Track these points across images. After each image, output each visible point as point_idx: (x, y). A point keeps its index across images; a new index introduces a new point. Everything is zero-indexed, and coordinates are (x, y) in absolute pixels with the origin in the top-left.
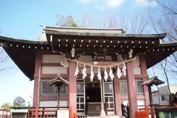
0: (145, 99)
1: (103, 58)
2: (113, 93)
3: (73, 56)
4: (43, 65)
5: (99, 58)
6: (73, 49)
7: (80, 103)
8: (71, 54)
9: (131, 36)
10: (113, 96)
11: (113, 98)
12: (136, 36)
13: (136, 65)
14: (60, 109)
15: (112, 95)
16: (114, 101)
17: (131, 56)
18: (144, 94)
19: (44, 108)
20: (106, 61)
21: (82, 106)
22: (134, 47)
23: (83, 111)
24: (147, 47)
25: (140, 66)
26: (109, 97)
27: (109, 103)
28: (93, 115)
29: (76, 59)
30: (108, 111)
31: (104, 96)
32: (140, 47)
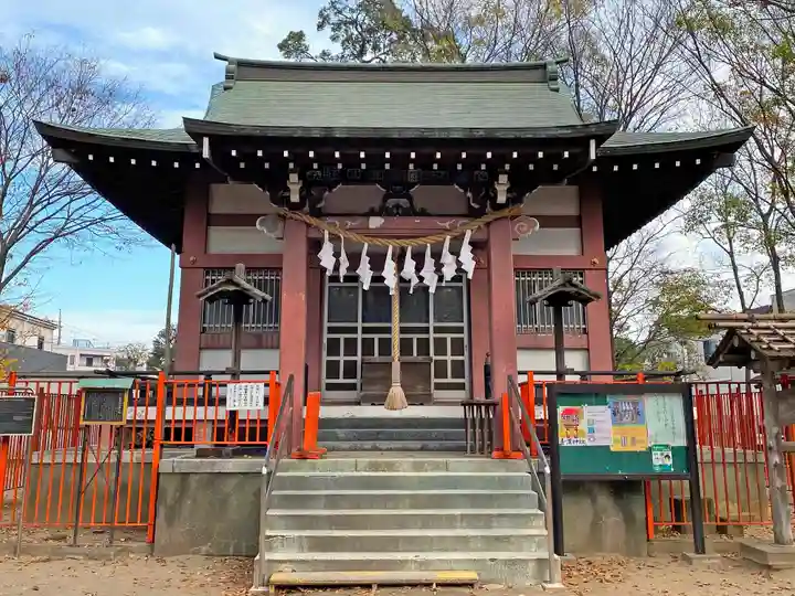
0: (588, 350)
1: (404, 202)
2: (464, 324)
3: (295, 198)
4: (212, 220)
5: (391, 202)
6: (294, 178)
7: (342, 358)
8: (288, 190)
9: (481, 133)
10: (465, 335)
11: (466, 343)
12: (500, 135)
13: (525, 229)
14: (242, 377)
15: (460, 330)
16: (466, 353)
17: (501, 199)
18: (585, 329)
19: (208, 375)
20: (415, 213)
21: (350, 370)
22: (507, 167)
23: (352, 387)
24: (555, 167)
25: (577, 221)
26: (449, 336)
27: (449, 358)
28: (379, 400)
29: (307, 208)
30: (439, 387)
31: (432, 335)
32: (531, 167)
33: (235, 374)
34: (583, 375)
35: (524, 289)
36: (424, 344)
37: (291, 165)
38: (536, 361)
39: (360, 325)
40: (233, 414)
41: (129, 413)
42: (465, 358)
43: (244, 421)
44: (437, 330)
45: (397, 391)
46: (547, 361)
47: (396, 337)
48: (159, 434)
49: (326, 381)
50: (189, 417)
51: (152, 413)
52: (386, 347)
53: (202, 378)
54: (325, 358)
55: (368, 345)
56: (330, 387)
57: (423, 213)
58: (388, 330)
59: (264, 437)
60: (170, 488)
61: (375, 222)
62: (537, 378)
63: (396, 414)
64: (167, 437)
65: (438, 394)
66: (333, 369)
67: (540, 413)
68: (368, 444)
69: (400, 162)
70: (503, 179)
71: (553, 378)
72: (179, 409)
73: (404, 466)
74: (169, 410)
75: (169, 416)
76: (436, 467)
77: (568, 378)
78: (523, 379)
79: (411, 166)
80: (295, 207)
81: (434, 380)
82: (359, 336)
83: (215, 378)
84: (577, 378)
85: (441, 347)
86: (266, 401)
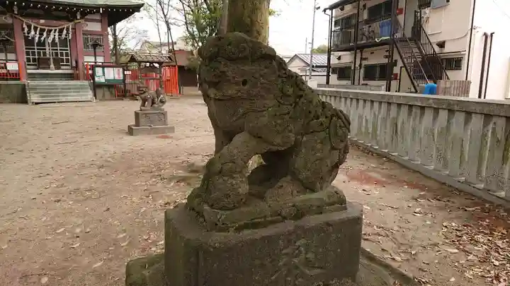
0: (104, 57)
2: (69, 48)
3: (16, 12)
6: (16, 7)
7: (31, 57)
8: (14, 10)
10: (69, 51)
11: (69, 54)
12: (77, 4)
13: (85, 26)
14: (9, 61)
15: (67, 50)
16: (70, 56)
17: (78, 17)
21: (34, 60)
22: (80, 12)
23: (36, 65)
24: (93, 12)
25: (101, 21)
26: (64, 52)
27: (65, 58)
28: (49, 68)
29: (19, 15)
30: (62, 65)
32: (86, 12)
33: (7, 61)
35: (86, 40)
36: (57, 54)
38: (89, 59)
39: (36, 47)
42: (69, 58)
43: (13, 72)
44: (60, 50)
45: (52, 66)
46: (92, 59)
47: (47, 52)
49: (26, 63)
52: (44, 54)
55: (39, 53)
56: (28, 65)
58: (45, 49)
59: (19, 76)
62: (89, 63)
63: (52, 72)
65: (62, 67)
66: (28, 60)
67: (90, 72)
70: (79, 14)
71: (94, 64)
77: (98, 64)
78: (86, 63)
80: (16, 14)
81: (61, 63)
82: (36, 51)
84: (101, 64)
85: (62, 55)
86: (19, 67)
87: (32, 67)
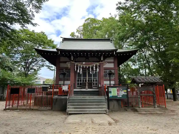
0: (115, 81)
1: (88, 60)
2: (97, 77)
3: (72, 59)
4: (60, 62)
5: (86, 60)
6: (72, 57)
7: (79, 82)
8: (71, 58)
11: (97, 80)
13: (105, 64)
15: (97, 78)
17: (102, 59)
18: (114, 78)
19: (60, 85)
21: (81, 84)
22: (103, 55)
23: (81, 86)
24: (109, 55)
25: (114, 62)
26: (95, 79)
27: (95, 82)
28: (85, 88)
29: (74, 61)
30: (93, 86)
31: (92, 79)
32: (106, 55)
33: (64, 85)
34: (114, 84)
37: (72, 55)
38: (107, 83)
39: (82, 78)
40: (63, 90)
41: (49, 90)
42: (97, 82)
43: (65, 91)
44: (93, 78)
45: (87, 87)
46: (108, 82)
48: (53, 93)
49: (77, 85)
50: (57, 91)
51: (52, 90)
52: (86, 81)
53: (59, 85)
54: (77, 82)
56: (78, 86)
57: (90, 62)
58: (86, 78)
59: (68, 93)
60: (54, 101)
61: (84, 63)
62: (106, 85)
63: (87, 90)
64: (54, 94)
66: (78, 84)
68: (83, 94)
69: (87, 54)
70: (102, 57)
71: (109, 85)
72: (56, 89)
73: (87, 97)
74: (54, 89)
75: (54, 91)
76: (92, 97)
77: (111, 85)
78: (104, 85)
79: (89, 55)
80: (72, 61)
81: (93, 85)
83: (61, 85)
84: (113, 85)
86: (68, 88)
87: (79, 87)
